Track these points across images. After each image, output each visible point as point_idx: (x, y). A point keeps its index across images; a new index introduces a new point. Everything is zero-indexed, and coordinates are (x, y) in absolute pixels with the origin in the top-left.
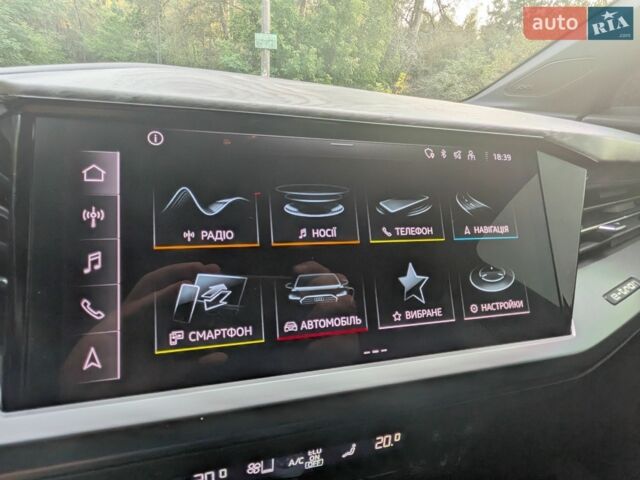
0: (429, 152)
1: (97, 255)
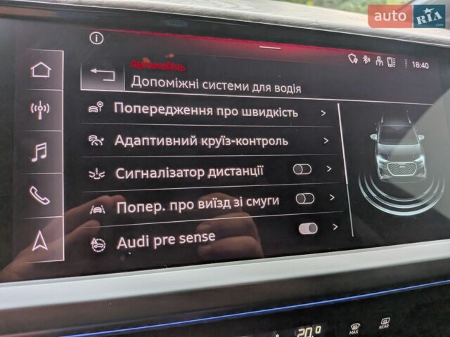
0: (353, 58)
1: (44, 146)
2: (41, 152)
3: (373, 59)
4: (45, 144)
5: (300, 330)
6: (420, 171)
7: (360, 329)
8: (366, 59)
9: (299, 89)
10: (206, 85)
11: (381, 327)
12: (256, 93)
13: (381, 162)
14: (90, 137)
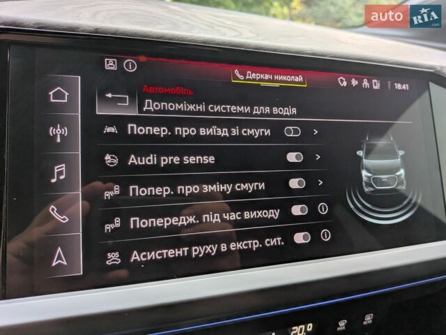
0: (342, 81)
1: (62, 167)
2: (60, 173)
3: (361, 82)
4: (64, 165)
5: (294, 328)
6: (401, 183)
7: (346, 325)
8: (354, 82)
9: (294, 111)
10: (212, 108)
11: (365, 323)
12: (256, 115)
13: (366, 176)
14: (106, 158)
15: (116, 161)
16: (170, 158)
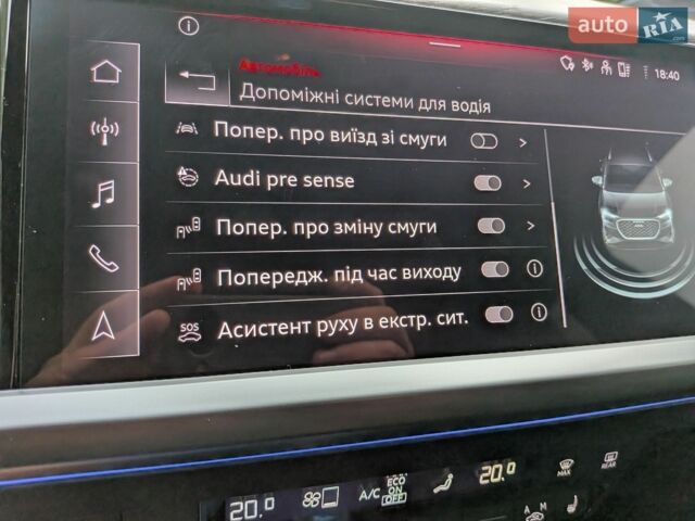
0: (567, 62)
1: (110, 185)
3: (598, 66)
4: (113, 182)
5: (484, 468)
6: (666, 232)
7: (573, 468)
8: (587, 65)
9: (487, 107)
10: (350, 99)
11: (604, 466)
12: (423, 113)
13: (607, 218)
14: (180, 173)
15: (195, 179)
16: (282, 177)
